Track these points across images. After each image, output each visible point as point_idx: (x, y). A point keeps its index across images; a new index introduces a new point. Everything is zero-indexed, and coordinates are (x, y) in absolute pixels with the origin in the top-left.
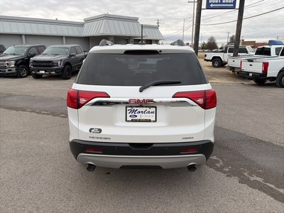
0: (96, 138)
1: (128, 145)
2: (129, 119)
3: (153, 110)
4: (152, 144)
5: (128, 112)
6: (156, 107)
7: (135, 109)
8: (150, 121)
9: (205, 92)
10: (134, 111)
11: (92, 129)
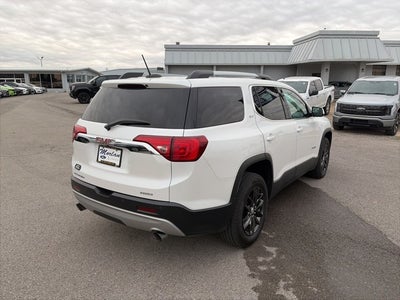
1: (93, 188)
2: (100, 159)
3: (119, 152)
4: (113, 192)
5: (100, 151)
6: (122, 150)
7: (106, 149)
8: (114, 165)
9: (173, 138)
10: (104, 152)
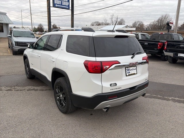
0: (114, 89)
1: (129, 89)
2: (127, 74)
4: (137, 86)
5: (127, 70)
6: (136, 66)
7: (129, 68)
10: (129, 70)
11: (111, 84)
